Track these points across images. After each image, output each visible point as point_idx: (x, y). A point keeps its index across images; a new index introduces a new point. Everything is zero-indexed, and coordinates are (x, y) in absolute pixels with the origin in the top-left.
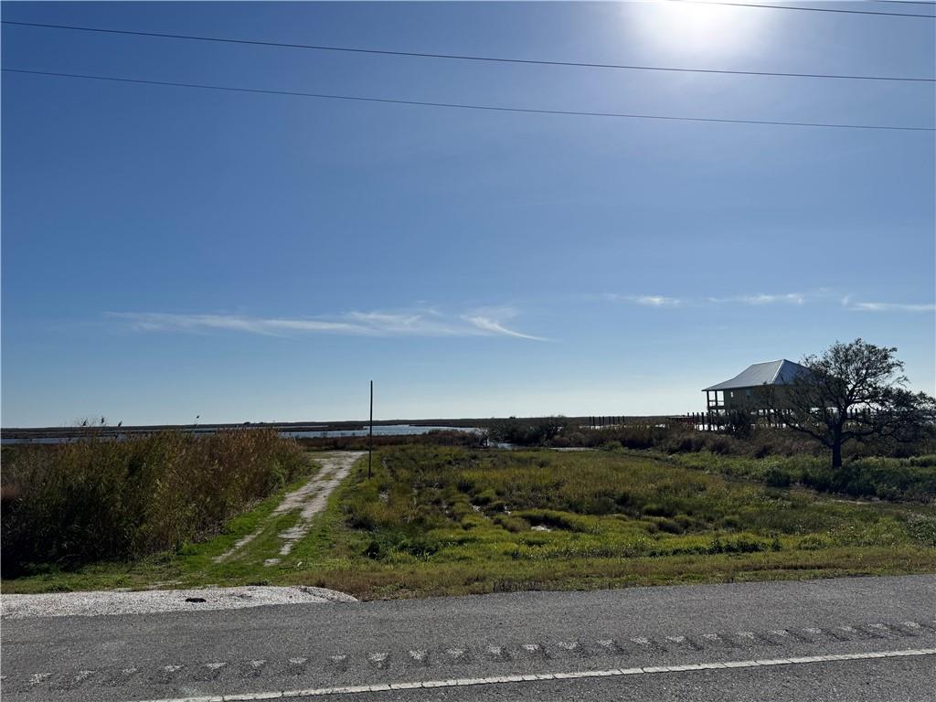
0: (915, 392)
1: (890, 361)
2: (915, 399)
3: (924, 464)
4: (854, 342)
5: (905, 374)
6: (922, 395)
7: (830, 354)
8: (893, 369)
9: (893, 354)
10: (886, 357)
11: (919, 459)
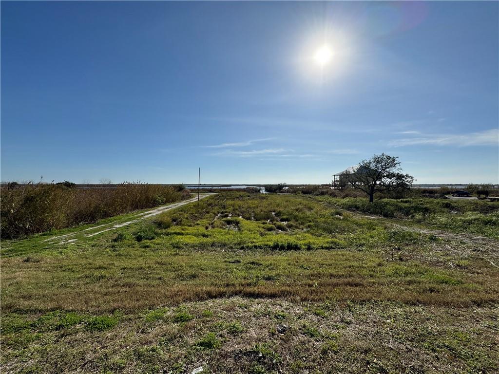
0: (405, 174)
1: (396, 162)
2: (404, 177)
3: (406, 202)
4: (381, 155)
5: (401, 167)
6: (407, 175)
7: (372, 160)
8: (397, 165)
9: (397, 159)
10: (394, 161)
11: (404, 200)
